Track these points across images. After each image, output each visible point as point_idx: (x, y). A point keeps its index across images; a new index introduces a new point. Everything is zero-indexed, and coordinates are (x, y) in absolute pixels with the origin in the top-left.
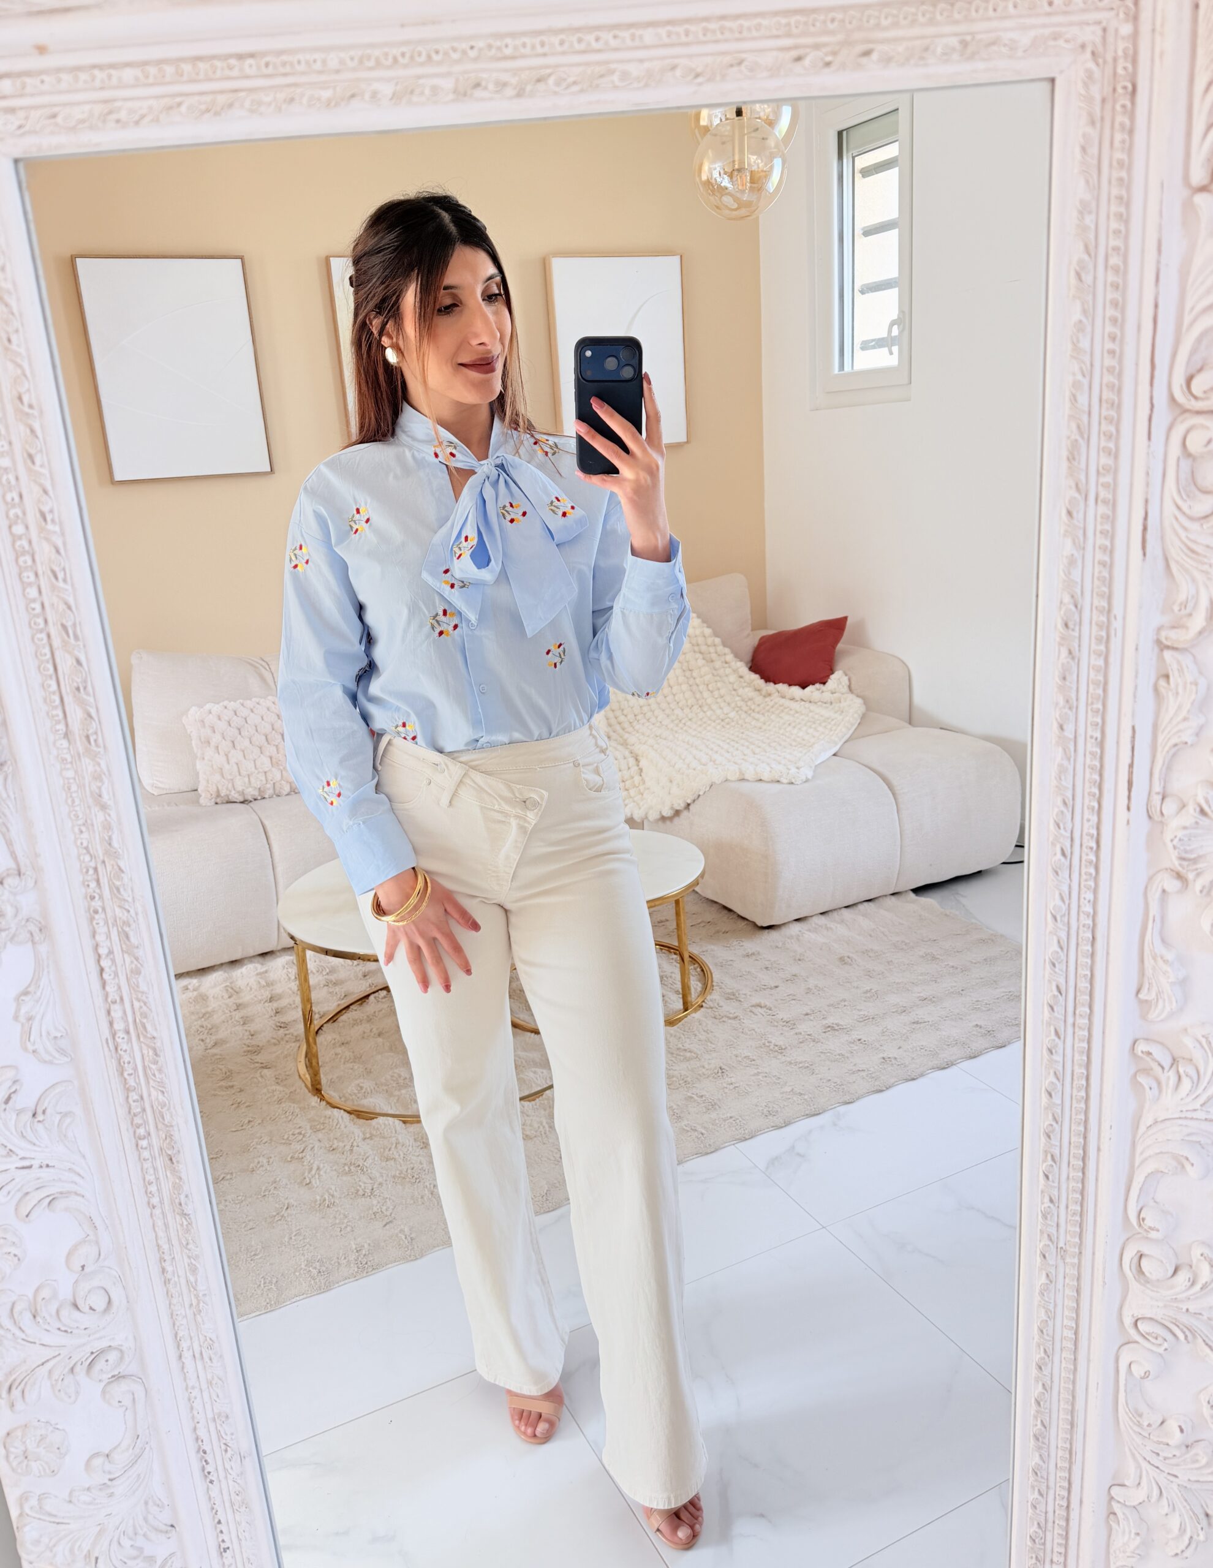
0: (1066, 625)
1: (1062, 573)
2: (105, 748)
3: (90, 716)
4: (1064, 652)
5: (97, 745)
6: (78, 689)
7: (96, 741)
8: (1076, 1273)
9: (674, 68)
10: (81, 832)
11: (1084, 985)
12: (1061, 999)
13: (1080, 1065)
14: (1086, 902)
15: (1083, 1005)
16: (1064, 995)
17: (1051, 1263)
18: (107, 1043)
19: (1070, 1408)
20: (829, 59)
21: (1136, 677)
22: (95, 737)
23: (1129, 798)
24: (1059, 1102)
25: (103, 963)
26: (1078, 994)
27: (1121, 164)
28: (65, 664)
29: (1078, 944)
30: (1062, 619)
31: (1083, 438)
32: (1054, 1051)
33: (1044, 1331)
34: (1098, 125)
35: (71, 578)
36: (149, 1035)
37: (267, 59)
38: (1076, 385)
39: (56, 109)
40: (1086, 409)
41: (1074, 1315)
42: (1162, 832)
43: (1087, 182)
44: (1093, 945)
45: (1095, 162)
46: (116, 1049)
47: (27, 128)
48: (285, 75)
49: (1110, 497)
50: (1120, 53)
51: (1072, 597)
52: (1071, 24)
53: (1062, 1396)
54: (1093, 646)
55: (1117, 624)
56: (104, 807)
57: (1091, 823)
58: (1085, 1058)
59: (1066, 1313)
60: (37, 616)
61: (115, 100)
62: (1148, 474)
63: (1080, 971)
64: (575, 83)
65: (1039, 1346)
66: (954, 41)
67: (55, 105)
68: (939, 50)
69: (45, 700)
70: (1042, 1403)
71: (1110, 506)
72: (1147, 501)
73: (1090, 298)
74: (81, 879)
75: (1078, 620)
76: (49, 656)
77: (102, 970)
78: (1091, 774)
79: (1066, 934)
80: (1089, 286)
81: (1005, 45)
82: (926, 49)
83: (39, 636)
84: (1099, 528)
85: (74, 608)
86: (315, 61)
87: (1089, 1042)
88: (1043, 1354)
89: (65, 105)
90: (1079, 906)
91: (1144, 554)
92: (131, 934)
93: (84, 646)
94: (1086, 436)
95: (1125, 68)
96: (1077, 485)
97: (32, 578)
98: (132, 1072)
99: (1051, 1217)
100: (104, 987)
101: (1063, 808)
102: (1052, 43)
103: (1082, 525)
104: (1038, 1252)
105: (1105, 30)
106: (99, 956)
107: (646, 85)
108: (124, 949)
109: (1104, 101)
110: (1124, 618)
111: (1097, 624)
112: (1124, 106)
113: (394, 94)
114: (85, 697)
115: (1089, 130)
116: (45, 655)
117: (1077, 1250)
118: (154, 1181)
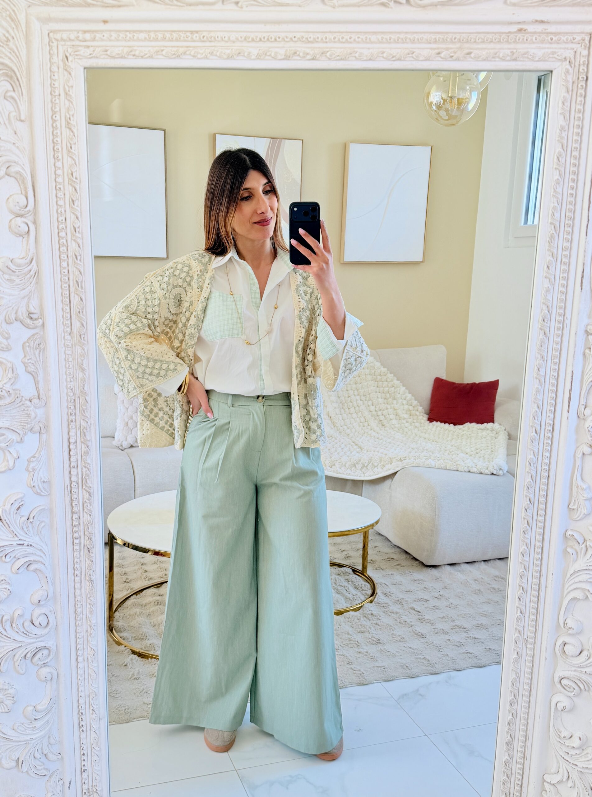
0: (544, 320)
1: (543, 295)
2: (87, 341)
3: (83, 325)
4: (542, 333)
5: (84, 340)
6: (79, 312)
7: (84, 338)
8: (532, 653)
9: (383, 53)
10: (71, 381)
11: (542, 500)
12: (531, 506)
13: (539, 541)
14: (546, 457)
15: (542, 510)
16: (533, 504)
17: (520, 646)
18: (67, 488)
19: (525, 728)
20: (452, 55)
21: (575, 347)
22: (84, 336)
23: (569, 406)
24: (528, 560)
25: (71, 447)
26: (540, 504)
27: (579, 111)
28: (75, 299)
29: (541, 479)
30: (542, 317)
31: (556, 233)
32: (526, 533)
33: (514, 684)
34: (570, 93)
35: (83, 260)
36: (88, 485)
37: (204, 35)
38: (555, 208)
39: (107, 48)
40: (559, 220)
41: (530, 677)
42: (584, 425)
43: (564, 118)
44: (548, 480)
45: (569, 109)
46: (71, 491)
47: (94, 55)
48: (210, 41)
49: (568, 261)
50: (581, 63)
51: (547, 307)
52: (560, 48)
53: (522, 721)
54: (556, 332)
55: (567, 322)
56: (83, 370)
57: (550, 418)
58: (542, 538)
59: (526, 675)
60: (65, 275)
61: (134, 47)
62: (585, 251)
63: (541, 492)
64: (338, 56)
65: (511, 691)
66: (508, 52)
67: (107, 47)
68: (501, 55)
69: (63, 316)
70: (511, 725)
71: (567, 266)
72: (584, 264)
73: (563, 169)
74: (67, 404)
75: (549, 319)
76: (68, 294)
77: (70, 451)
78: (551, 393)
79: (535, 472)
80: (563, 164)
81: (531, 55)
82: (496, 54)
83: (65, 285)
84: (561, 275)
85: (83, 274)
86: (225, 37)
87: (544, 530)
88: (513, 697)
89: (112, 46)
90: (542, 460)
91: (582, 289)
92: (87, 434)
93: (85, 292)
94: (558, 232)
95: (583, 69)
96: (552, 254)
97: (66, 257)
98: (76, 503)
99: (521, 621)
100: (70, 460)
101: (537, 409)
102: (551, 56)
103: (554, 274)
104: (514, 640)
105: (575, 52)
106: (70, 443)
107: (370, 60)
108: (83, 440)
109: (573, 82)
110: (571, 319)
111: (558, 321)
112: (582, 86)
113: (258, 54)
114: (82, 316)
115: (566, 95)
116: (67, 294)
117: (533, 641)
118: (79, 561)
